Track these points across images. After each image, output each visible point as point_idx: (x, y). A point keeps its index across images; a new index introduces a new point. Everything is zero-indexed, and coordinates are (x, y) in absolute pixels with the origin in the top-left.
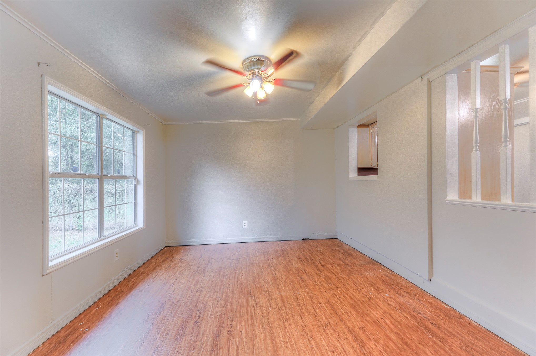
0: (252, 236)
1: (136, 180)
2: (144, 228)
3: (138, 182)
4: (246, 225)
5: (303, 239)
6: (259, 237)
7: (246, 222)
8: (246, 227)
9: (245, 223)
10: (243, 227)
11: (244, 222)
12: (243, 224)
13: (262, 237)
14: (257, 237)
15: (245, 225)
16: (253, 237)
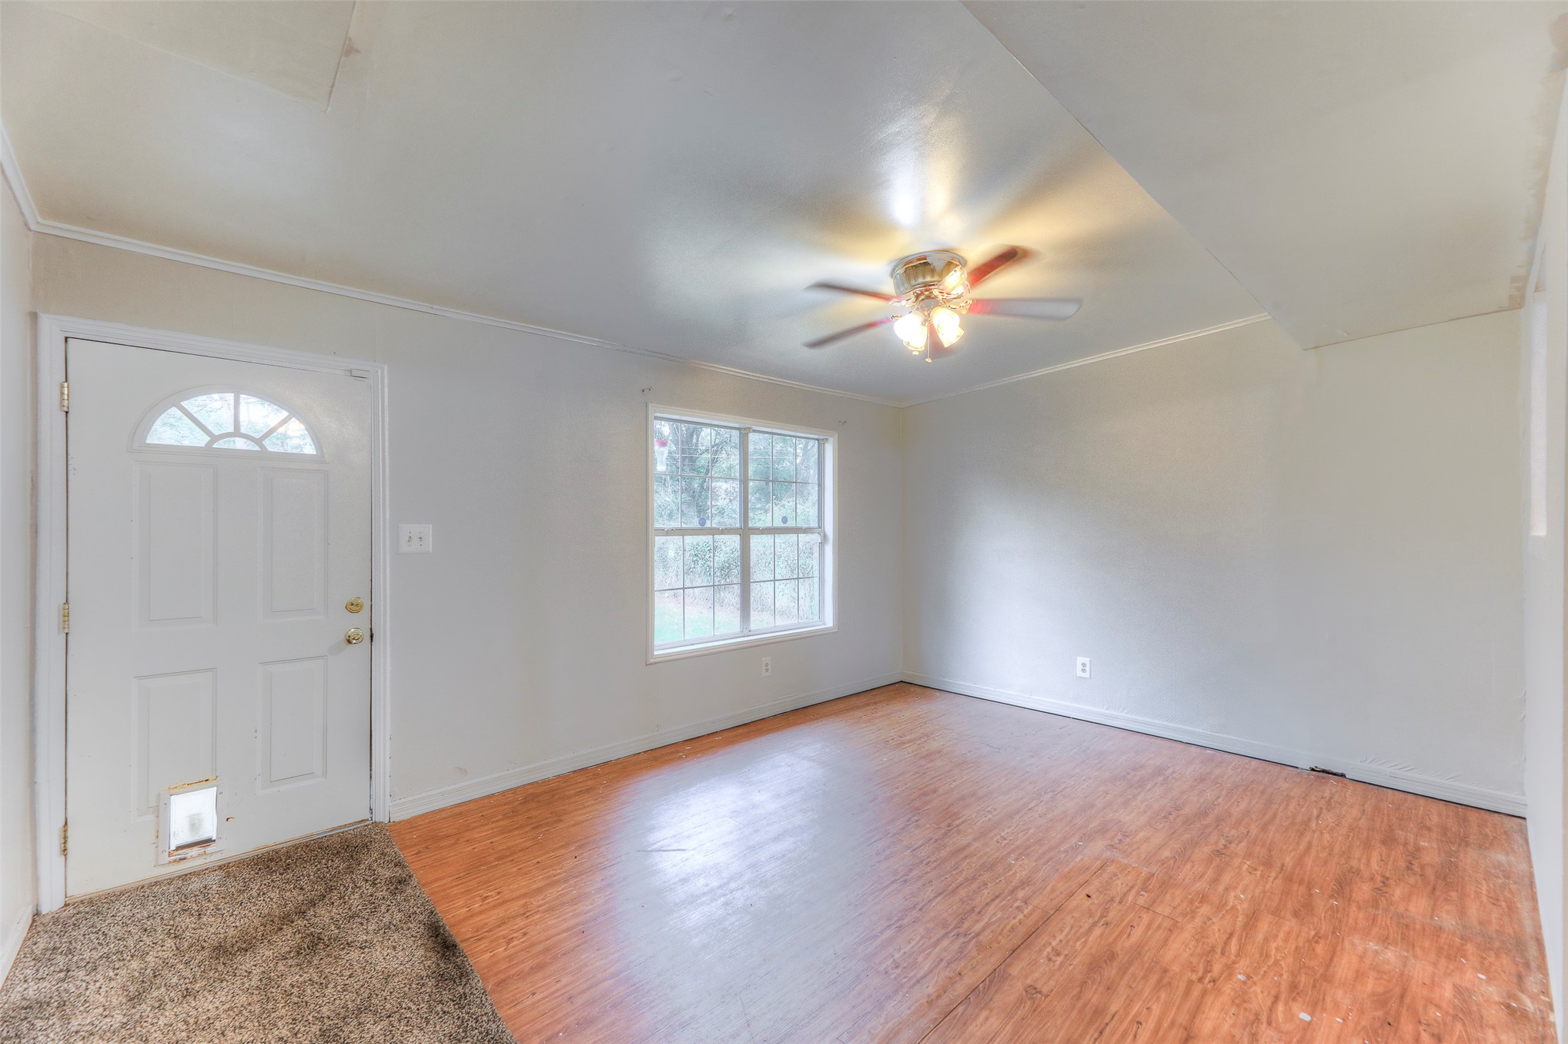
0: (1105, 707)
1: (822, 534)
2: (833, 631)
3: (825, 537)
4: (1088, 668)
5: (1313, 770)
6: (1129, 716)
7: (1087, 660)
8: (1087, 675)
9: (1084, 665)
10: (1080, 674)
11: (1080, 660)
12: (1079, 667)
13: (1144, 719)
14: (1123, 715)
15: (1084, 671)
16: (1111, 712)
